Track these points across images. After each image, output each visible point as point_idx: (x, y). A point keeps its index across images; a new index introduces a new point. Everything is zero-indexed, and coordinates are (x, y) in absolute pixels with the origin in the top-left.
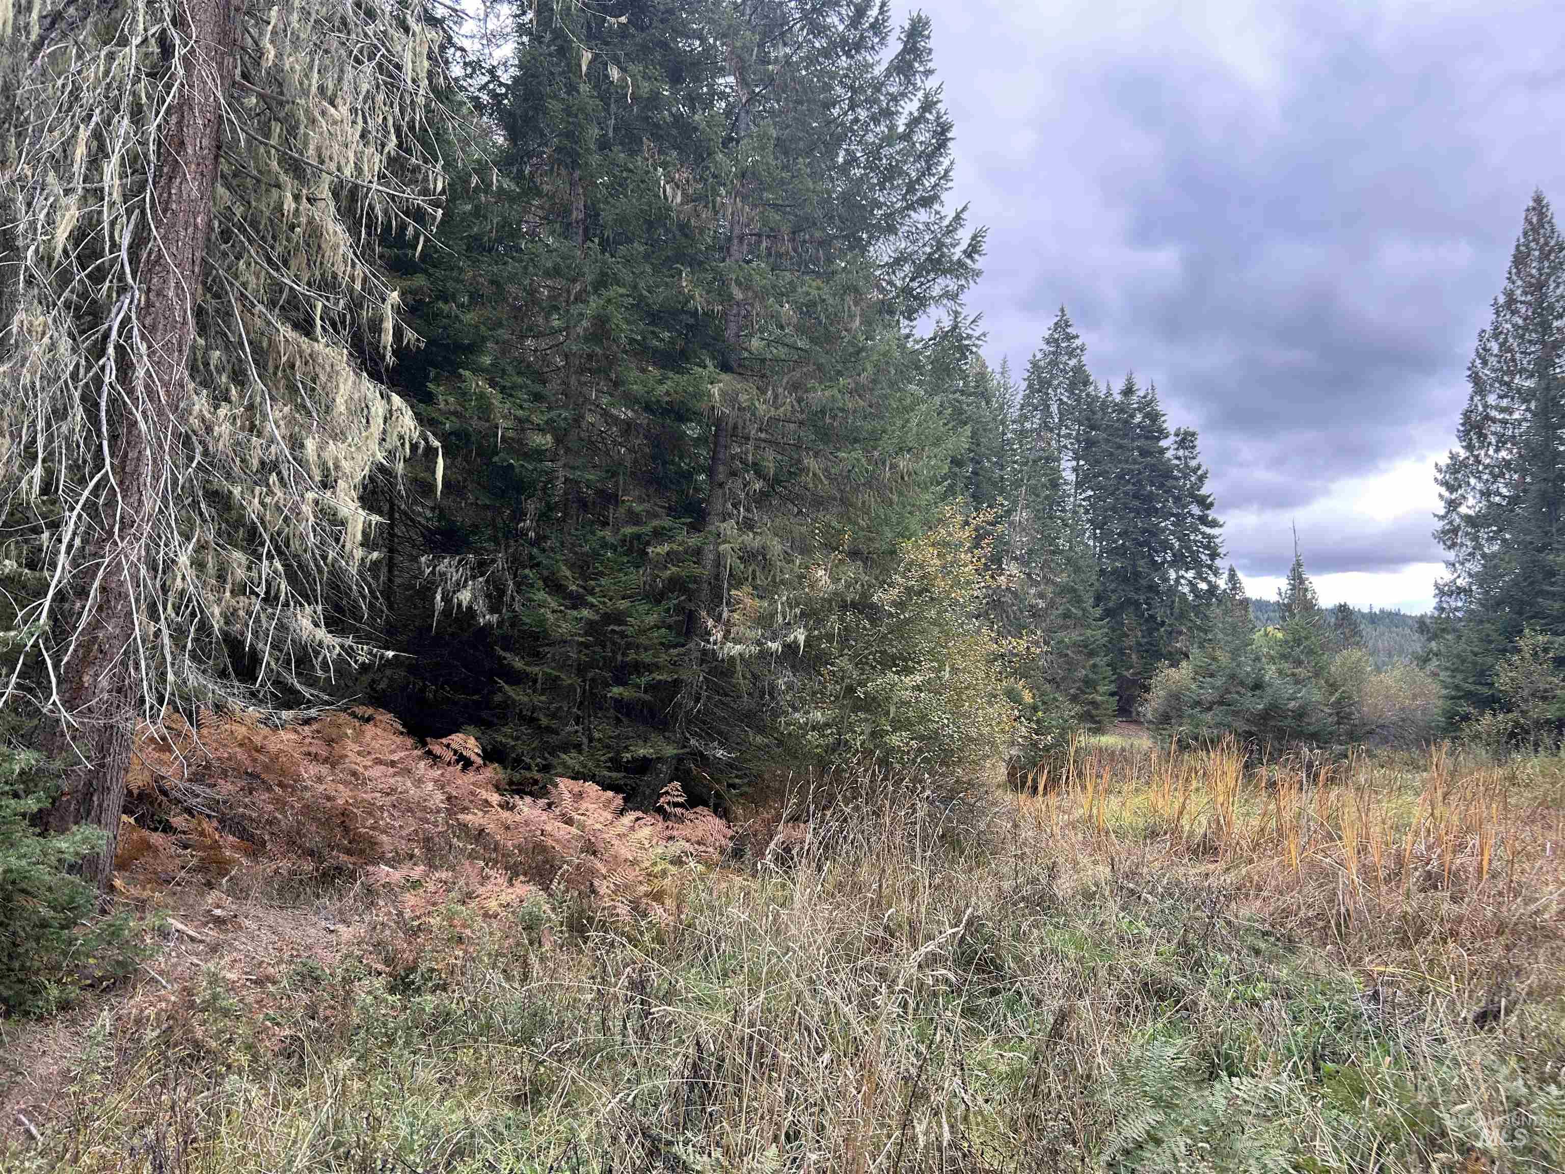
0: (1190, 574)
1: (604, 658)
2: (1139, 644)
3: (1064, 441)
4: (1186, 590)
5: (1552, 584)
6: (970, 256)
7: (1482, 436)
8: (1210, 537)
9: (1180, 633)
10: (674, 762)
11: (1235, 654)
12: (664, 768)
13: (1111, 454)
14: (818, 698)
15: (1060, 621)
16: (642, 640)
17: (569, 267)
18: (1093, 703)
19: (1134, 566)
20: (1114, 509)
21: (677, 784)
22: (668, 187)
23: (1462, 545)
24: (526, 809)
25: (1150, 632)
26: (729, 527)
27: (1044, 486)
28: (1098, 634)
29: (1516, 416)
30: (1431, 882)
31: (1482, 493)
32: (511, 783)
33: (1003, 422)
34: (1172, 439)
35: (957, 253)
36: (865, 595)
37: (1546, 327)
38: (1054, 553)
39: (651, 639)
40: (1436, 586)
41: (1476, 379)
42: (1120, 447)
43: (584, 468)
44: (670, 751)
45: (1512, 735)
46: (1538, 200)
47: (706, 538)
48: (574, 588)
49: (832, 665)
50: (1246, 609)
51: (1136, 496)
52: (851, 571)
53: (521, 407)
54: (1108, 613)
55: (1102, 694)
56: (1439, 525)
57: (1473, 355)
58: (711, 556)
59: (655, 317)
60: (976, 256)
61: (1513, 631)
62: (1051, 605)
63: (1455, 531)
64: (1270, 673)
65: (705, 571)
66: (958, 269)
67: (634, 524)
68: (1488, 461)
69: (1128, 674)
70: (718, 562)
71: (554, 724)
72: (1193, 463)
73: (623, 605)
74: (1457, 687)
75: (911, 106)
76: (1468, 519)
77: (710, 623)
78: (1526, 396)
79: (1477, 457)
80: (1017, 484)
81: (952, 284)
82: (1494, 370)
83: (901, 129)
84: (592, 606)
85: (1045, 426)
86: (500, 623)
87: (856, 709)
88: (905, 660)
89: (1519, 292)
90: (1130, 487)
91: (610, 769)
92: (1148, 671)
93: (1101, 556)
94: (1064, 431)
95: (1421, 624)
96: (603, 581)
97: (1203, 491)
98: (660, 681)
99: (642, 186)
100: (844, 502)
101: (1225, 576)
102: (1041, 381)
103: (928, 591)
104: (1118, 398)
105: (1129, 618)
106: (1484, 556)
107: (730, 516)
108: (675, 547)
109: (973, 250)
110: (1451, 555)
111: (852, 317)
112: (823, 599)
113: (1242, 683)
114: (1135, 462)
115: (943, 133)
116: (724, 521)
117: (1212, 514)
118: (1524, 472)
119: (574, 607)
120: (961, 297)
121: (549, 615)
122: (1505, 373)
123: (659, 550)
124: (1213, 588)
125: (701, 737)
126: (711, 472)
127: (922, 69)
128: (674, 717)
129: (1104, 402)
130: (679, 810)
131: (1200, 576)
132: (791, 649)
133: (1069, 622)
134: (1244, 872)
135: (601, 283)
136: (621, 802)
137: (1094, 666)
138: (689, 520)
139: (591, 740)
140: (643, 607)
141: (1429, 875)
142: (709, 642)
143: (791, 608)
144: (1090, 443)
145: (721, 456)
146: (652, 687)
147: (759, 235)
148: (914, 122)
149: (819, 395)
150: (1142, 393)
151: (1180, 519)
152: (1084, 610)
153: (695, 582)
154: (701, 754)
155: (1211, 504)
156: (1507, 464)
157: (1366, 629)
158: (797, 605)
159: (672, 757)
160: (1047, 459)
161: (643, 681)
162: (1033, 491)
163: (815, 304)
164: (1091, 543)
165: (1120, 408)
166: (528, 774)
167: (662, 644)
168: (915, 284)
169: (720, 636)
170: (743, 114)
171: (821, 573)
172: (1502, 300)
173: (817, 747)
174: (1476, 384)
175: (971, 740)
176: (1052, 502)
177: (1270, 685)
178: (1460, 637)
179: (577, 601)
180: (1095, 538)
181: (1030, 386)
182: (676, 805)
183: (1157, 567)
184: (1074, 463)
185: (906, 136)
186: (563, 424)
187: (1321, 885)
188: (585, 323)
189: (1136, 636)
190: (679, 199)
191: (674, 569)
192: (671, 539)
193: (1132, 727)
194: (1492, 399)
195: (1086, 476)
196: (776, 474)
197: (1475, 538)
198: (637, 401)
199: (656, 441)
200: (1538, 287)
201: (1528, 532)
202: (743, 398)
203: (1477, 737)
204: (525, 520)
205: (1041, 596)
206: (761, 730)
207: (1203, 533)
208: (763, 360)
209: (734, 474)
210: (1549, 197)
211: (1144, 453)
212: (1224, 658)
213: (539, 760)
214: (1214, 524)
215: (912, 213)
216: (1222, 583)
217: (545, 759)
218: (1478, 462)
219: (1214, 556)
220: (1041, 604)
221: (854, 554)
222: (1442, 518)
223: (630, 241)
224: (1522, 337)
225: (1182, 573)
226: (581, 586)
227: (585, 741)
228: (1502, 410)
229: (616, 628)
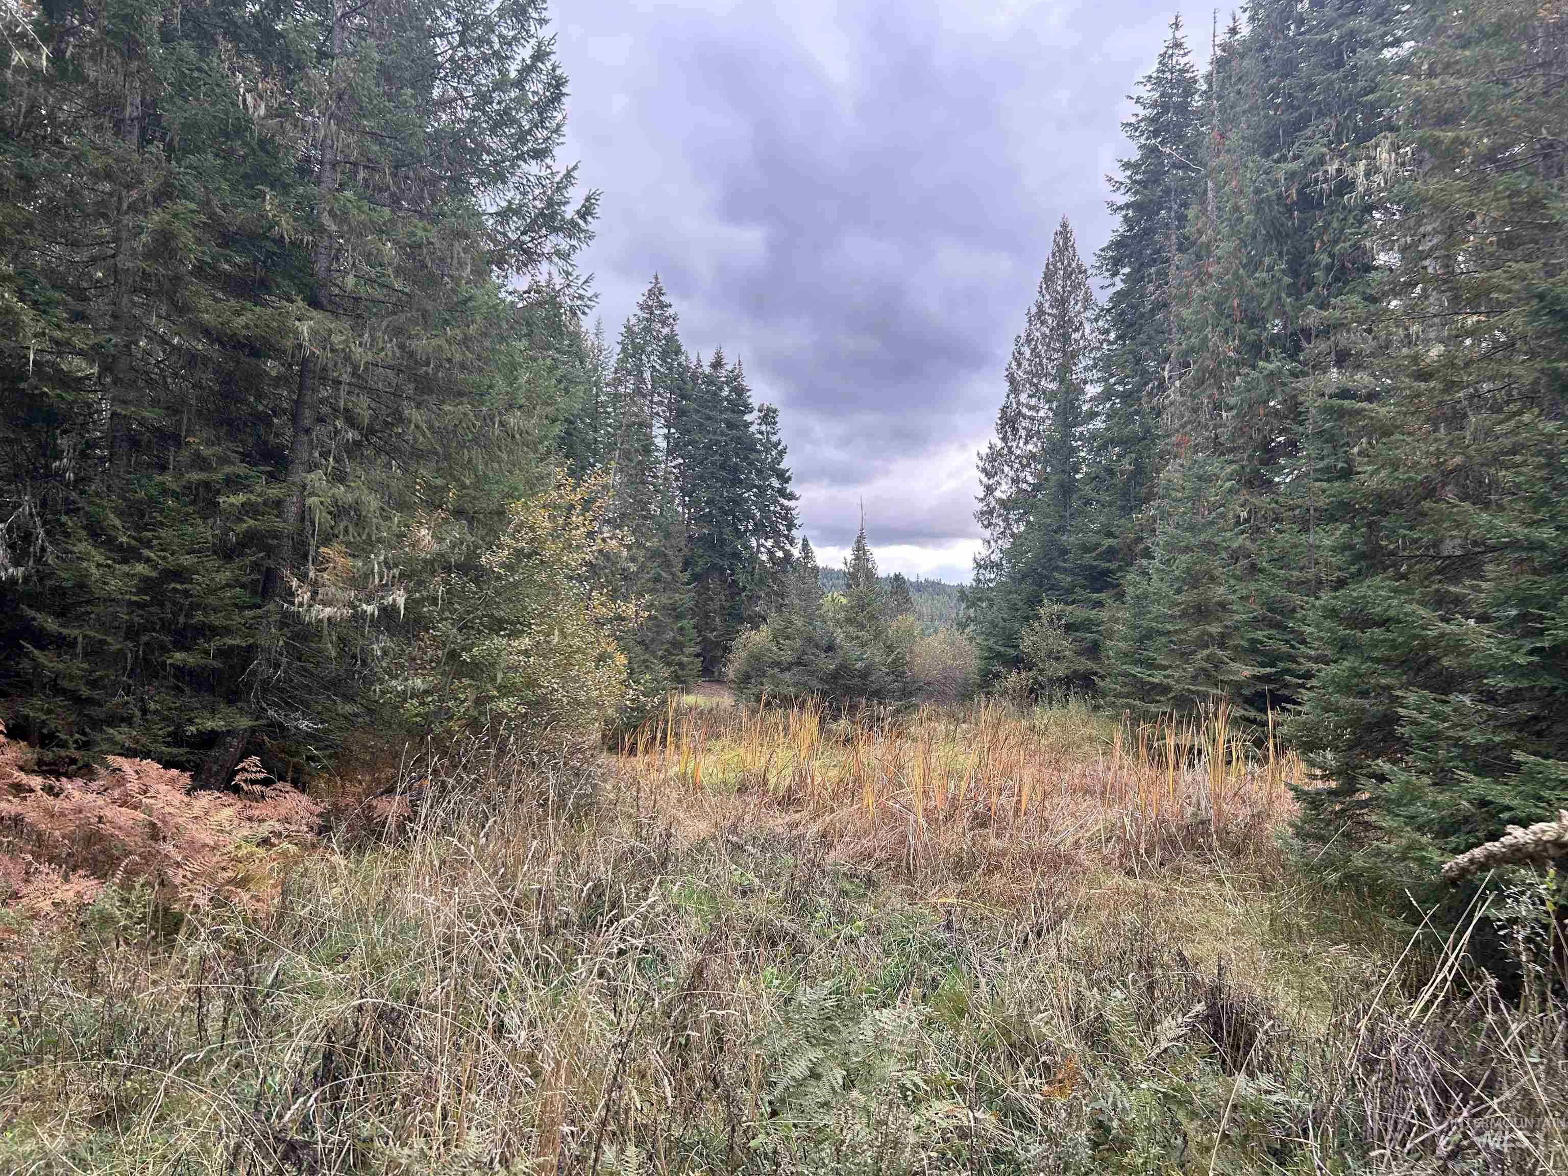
0: (770, 543)
1: (162, 619)
2: (722, 607)
3: (657, 409)
4: (764, 557)
5: (1065, 561)
6: (583, 217)
7: (1015, 430)
8: (788, 509)
9: (759, 598)
10: (247, 734)
11: (810, 619)
12: (235, 742)
13: (701, 425)
14: (417, 666)
15: (650, 585)
16: (212, 600)
17: (124, 171)
18: (681, 665)
19: (721, 533)
20: (702, 478)
21: (255, 759)
22: (248, 96)
23: (996, 525)
24: (76, 794)
25: (733, 596)
26: (316, 479)
27: (637, 451)
28: (685, 598)
29: (1042, 414)
30: (981, 821)
31: (1013, 481)
32: (40, 763)
33: (596, 384)
34: (756, 414)
35: (569, 212)
36: (472, 555)
37: (1066, 338)
38: (645, 518)
39: (222, 599)
40: (975, 560)
41: (1012, 379)
42: (709, 418)
43: (139, 403)
44: (245, 722)
45: (1032, 691)
46: (1064, 226)
47: (290, 489)
48: (124, 539)
49: (434, 628)
50: (816, 577)
51: (722, 467)
52: (456, 531)
53: (59, 327)
54: (696, 577)
55: (688, 655)
56: (980, 506)
57: (1010, 358)
58: (294, 509)
59: (227, 239)
60: (589, 218)
61: (1034, 601)
62: (642, 568)
63: (991, 512)
64: (839, 636)
65: (288, 524)
66: (571, 229)
67: (201, 469)
68: (1018, 452)
69: (712, 636)
70: (304, 515)
71: (96, 694)
72: (774, 439)
73: (187, 560)
74: (990, 649)
75: (525, 53)
76: (1001, 502)
77: (295, 583)
78: (1049, 397)
79: (1010, 448)
80: (611, 447)
81: (564, 243)
82: (1026, 372)
83: (513, 74)
84: (148, 560)
85: (638, 391)
86: (26, 579)
87: (459, 675)
88: (512, 623)
89: (1047, 305)
90: (717, 457)
91: (168, 745)
92: (731, 634)
93: (689, 524)
94: (656, 398)
95: (962, 594)
96: (163, 533)
97: (782, 466)
98: (231, 648)
99: (217, 90)
100: (448, 457)
101: (800, 546)
102: (635, 346)
103: (537, 554)
104: (707, 370)
105: (714, 582)
106: (1013, 535)
107: (317, 466)
108: (253, 498)
109: (586, 212)
110: (987, 533)
111: (462, 265)
112: (425, 561)
113: (817, 646)
114: (722, 434)
115: (557, 87)
116: (310, 471)
117: (790, 488)
118: (1046, 463)
119: (125, 561)
120: (573, 257)
121: (93, 570)
122: (1034, 376)
123: (232, 499)
124: (788, 555)
125: (277, 705)
126: (295, 418)
127: (536, 16)
128: (249, 686)
129: (694, 373)
130: (257, 788)
131: (777, 545)
132: (388, 612)
133: (660, 586)
134: (828, 819)
135: (165, 194)
136: (188, 781)
137: (682, 629)
138: (269, 469)
139: (144, 711)
140: (213, 563)
141: (976, 815)
142: (293, 604)
143: (389, 568)
144: (682, 412)
145: (308, 399)
146: (224, 653)
147: (355, 164)
148: (527, 70)
149: (423, 344)
150: (729, 368)
151: (762, 491)
152: (673, 574)
153: (275, 537)
154: (281, 726)
155: (789, 478)
156: (1033, 456)
157: (914, 595)
158: (396, 566)
159: (245, 730)
160: (641, 425)
161: (213, 646)
162: (627, 455)
163: (420, 246)
164: (680, 509)
165: (710, 380)
166: (63, 753)
167: (236, 605)
168: (526, 238)
169: (307, 596)
170: (337, 29)
171: (424, 532)
172: (1034, 310)
173: (416, 715)
174: (1011, 383)
175: (578, 703)
176: (643, 467)
177: (841, 648)
178: (991, 606)
179: (128, 555)
180: (684, 505)
181: (624, 350)
182: (254, 782)
183: (740, 535)
184: (666, 431)
185: (519, 84)
186: (112, 350)
187: (892, 829)
188: (144, 238)
189: (720, 600)
190: (262, 111)
191: (251, 522)
192: (248, 488)
193: (716, 686)
194: (1023, 398)
195: (677, 444)
196: (371, 424)
197: (1006, 520)
198: (207, 332)
199: (227, 379)
200: (1061, 303)
201: (1048, 516)
202: (336, 339)
203: (1005, 692)
204: (61, 460)
205: (633, 559)
206: (349, 698)
207: (782, 505)
208: (357, 300)
209: (321, 420)
210: (1072, 225)
211: (730, 425)
212: (799, 622)
213: (77, 736)
214: (791, 497)
215: (521, 163)
216: (796, 553)
217: (84, 734)
218: (1010, 451)
219: (790, 526)
220: (633, 568)
221: (459, 513)
222: (982, 500)
223: (199, 150)
224: (1048, 345)
225: (762, 541)
226: (134, 538)
227: (138, 713)
228: (1031, 408)
229: (178, 586)
